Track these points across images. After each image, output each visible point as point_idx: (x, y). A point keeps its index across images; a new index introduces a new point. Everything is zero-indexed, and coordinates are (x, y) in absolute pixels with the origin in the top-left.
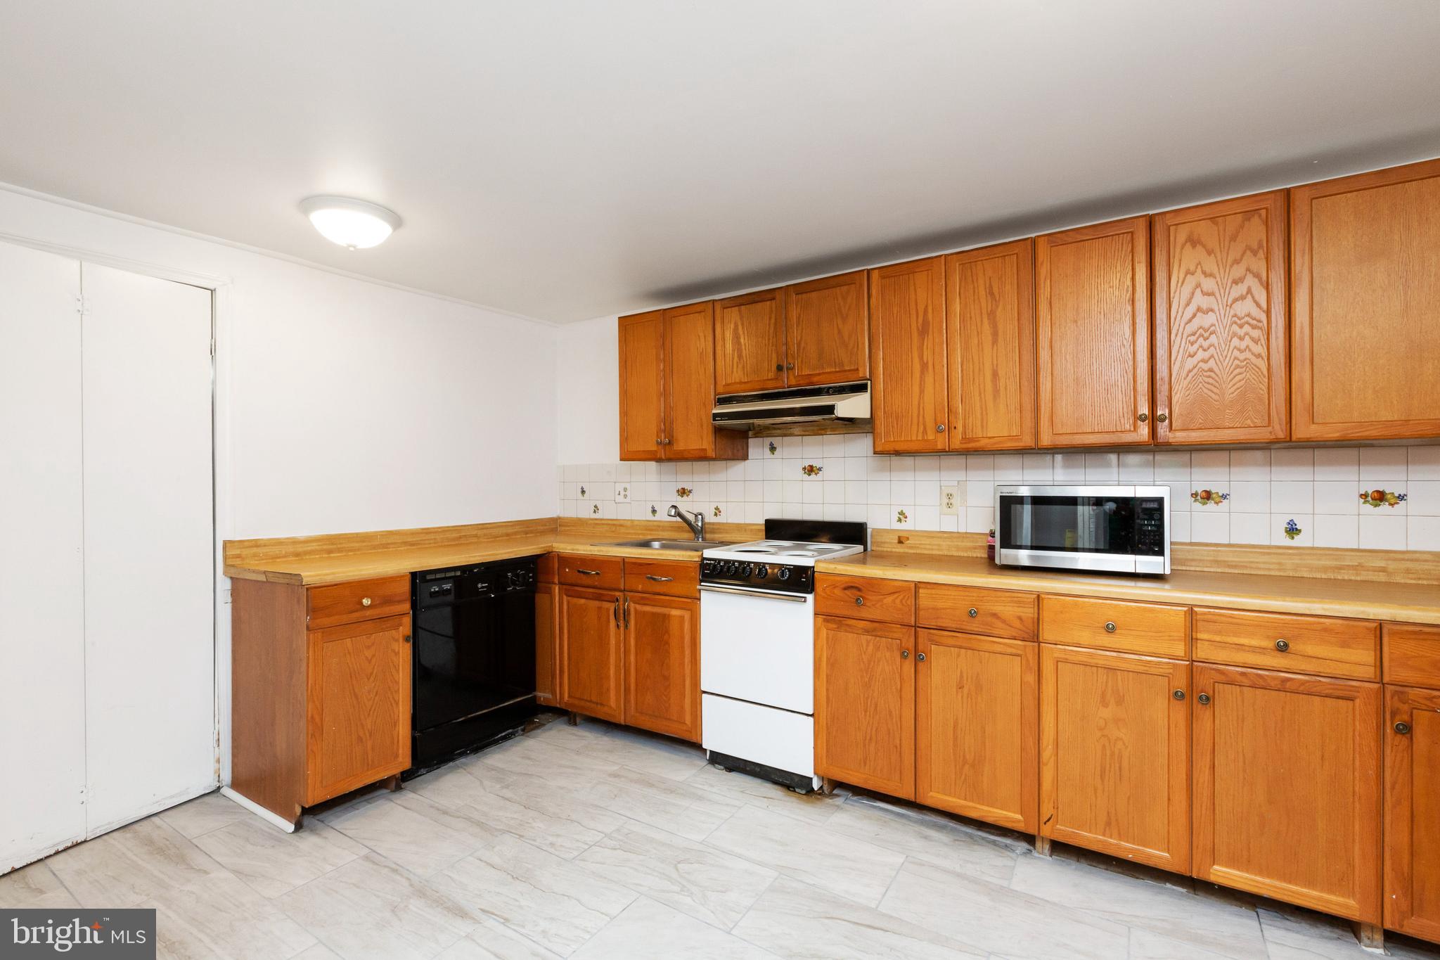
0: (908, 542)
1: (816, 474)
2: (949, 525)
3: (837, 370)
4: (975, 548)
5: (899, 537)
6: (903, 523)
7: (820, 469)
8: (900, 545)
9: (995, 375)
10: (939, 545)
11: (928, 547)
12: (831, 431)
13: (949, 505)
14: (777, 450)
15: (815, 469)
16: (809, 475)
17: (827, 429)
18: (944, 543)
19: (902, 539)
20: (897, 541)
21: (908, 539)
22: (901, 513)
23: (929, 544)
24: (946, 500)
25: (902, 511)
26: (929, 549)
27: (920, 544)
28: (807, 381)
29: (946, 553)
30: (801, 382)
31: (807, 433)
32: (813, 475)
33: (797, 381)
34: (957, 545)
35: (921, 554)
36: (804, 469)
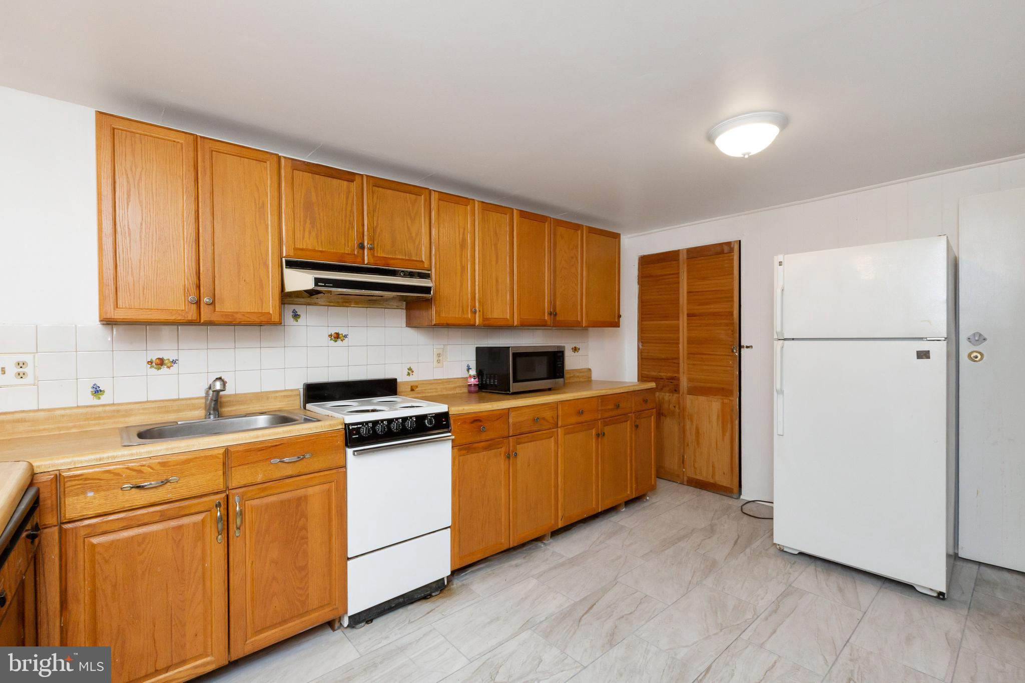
0: (417, 389)
1: (342, 340)
2: (439, 374)
3: (407, 258)
4: (455, 388)
5: (411, 387)
6: (411, 376)
7: (346, 336)
8: (412, 392)
9: (497, 281)
10: (436, 389)
11: (429, 391)
12: (354, 304)
13: (438, 361)
14: (301, 318)
15: (341, 336)
16: (336, 341)
17: (350, 302)
18: (438, 387)
19: (413, 388)
20: (410, 390)
21: (417, 387)
22: (410, 369)
23: (430, 389)
24: (436, 358)
25: (410, 367)
26: (430, 392)
27: (425, 390)
28: (383, 262)
29: (440, 393)
30: (378, 262)
31: (332, 304)
32: (339, 341)
33: (374, 260)
34: (446, 387)
35: (425, 396)
36: (331, 336)
